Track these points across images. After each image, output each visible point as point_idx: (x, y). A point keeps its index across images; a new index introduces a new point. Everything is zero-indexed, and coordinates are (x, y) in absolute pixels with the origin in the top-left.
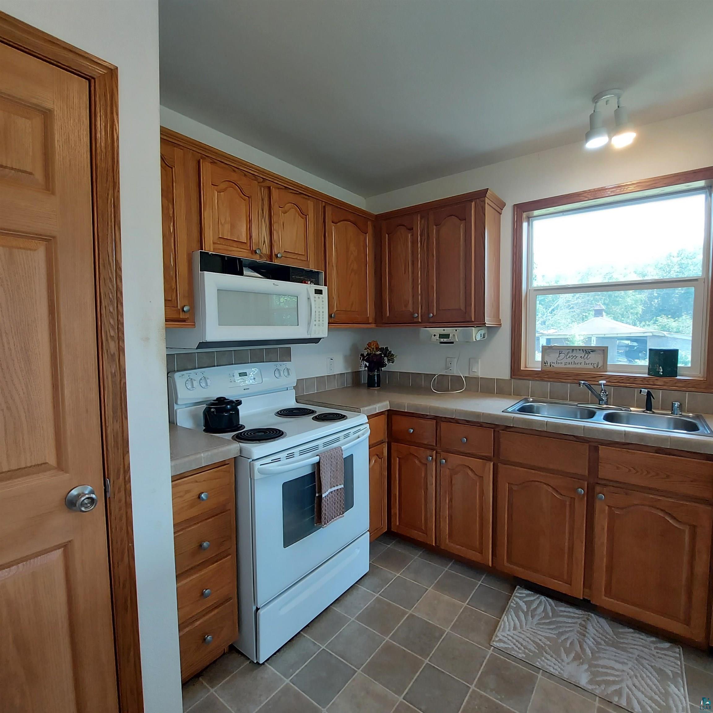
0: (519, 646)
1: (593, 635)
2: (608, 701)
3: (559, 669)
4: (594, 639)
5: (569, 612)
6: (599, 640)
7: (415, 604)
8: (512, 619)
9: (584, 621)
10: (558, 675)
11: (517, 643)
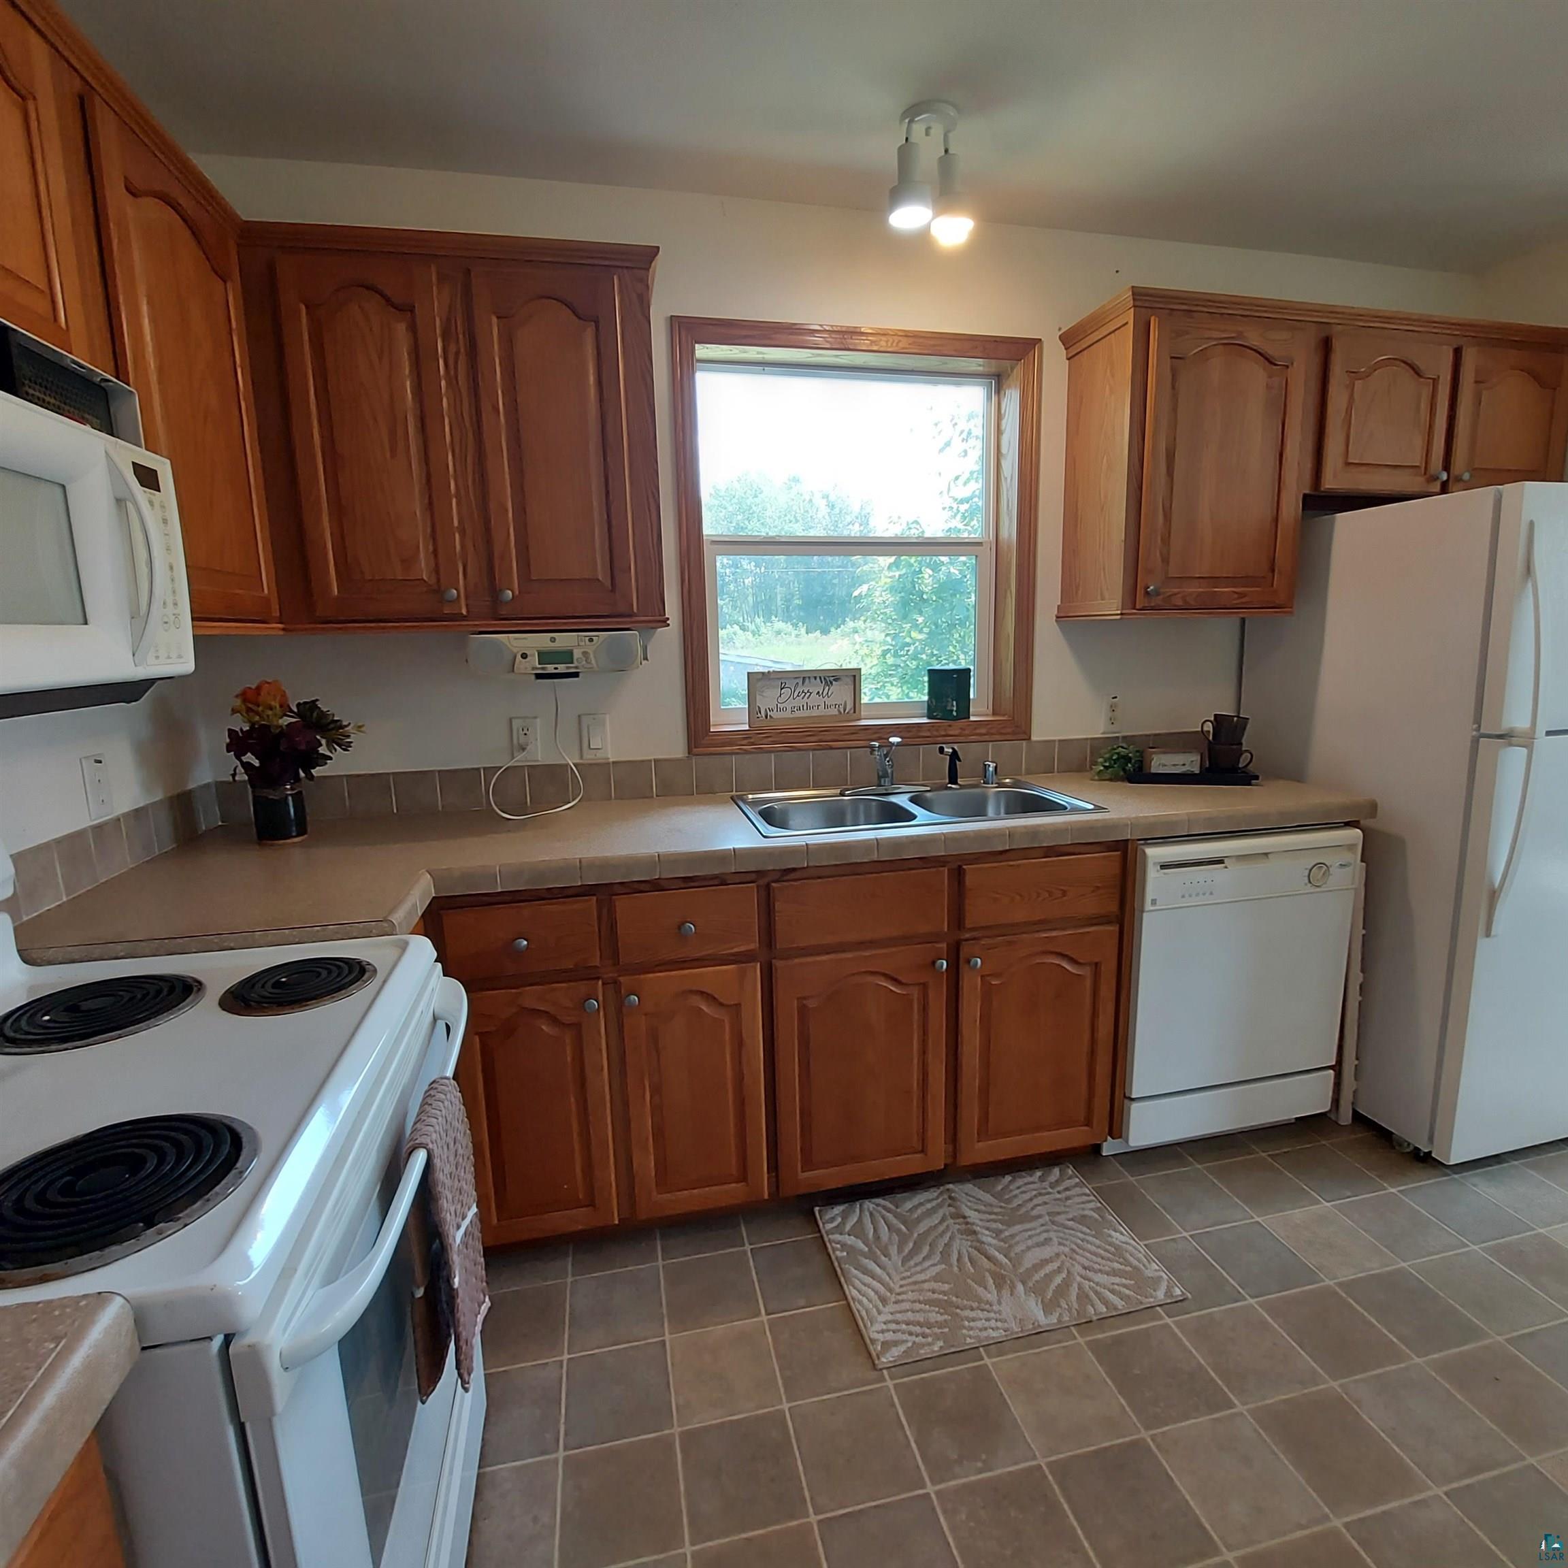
0: (918, 1329)
1: (980, 1223)
2: (1086, 1322)
3: (999, 1324)
4: (987, 1229)
5: (921, 1204)
6: (994, 1225)
7: (670, 1402)
8: (865, 1285)
9: (949, 1205)
10: (1006, 1336)
11: (911, 1328)
